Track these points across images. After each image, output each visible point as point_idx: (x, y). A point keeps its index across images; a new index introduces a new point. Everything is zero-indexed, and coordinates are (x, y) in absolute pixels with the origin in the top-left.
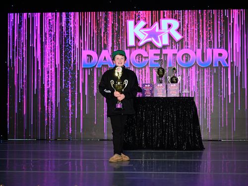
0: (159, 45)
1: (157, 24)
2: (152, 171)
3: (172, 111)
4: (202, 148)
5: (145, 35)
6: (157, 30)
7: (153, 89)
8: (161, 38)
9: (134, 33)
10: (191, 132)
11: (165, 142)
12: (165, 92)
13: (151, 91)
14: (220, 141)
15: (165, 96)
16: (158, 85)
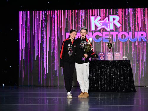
0: (108, 30)
1: (107, 18)
2: (105, 104)
3: (116, 69)
4: (135, 91)
5: (100, 24)
6: (107, 21)
7: (105, 56)
8: (109, 26)
9: (95, 23)
10: (128, 82)
11: (112, 88)
12: (113, 57)
13: (104, 57)
14: (146, 87)
15: (112, 60)
16: (108, 53)
